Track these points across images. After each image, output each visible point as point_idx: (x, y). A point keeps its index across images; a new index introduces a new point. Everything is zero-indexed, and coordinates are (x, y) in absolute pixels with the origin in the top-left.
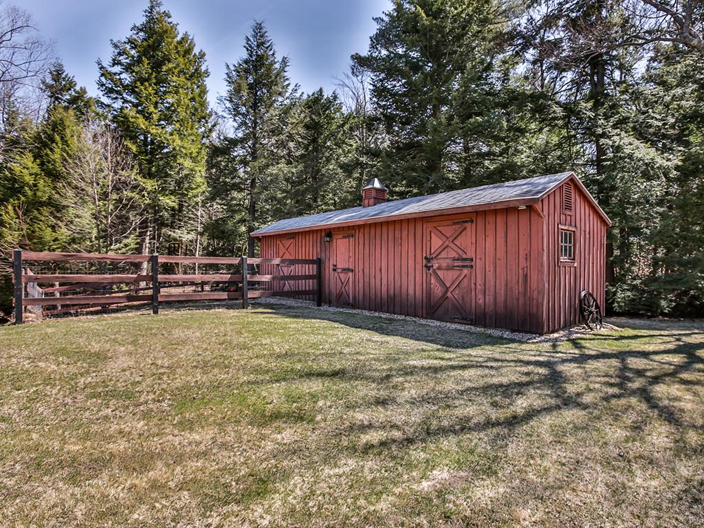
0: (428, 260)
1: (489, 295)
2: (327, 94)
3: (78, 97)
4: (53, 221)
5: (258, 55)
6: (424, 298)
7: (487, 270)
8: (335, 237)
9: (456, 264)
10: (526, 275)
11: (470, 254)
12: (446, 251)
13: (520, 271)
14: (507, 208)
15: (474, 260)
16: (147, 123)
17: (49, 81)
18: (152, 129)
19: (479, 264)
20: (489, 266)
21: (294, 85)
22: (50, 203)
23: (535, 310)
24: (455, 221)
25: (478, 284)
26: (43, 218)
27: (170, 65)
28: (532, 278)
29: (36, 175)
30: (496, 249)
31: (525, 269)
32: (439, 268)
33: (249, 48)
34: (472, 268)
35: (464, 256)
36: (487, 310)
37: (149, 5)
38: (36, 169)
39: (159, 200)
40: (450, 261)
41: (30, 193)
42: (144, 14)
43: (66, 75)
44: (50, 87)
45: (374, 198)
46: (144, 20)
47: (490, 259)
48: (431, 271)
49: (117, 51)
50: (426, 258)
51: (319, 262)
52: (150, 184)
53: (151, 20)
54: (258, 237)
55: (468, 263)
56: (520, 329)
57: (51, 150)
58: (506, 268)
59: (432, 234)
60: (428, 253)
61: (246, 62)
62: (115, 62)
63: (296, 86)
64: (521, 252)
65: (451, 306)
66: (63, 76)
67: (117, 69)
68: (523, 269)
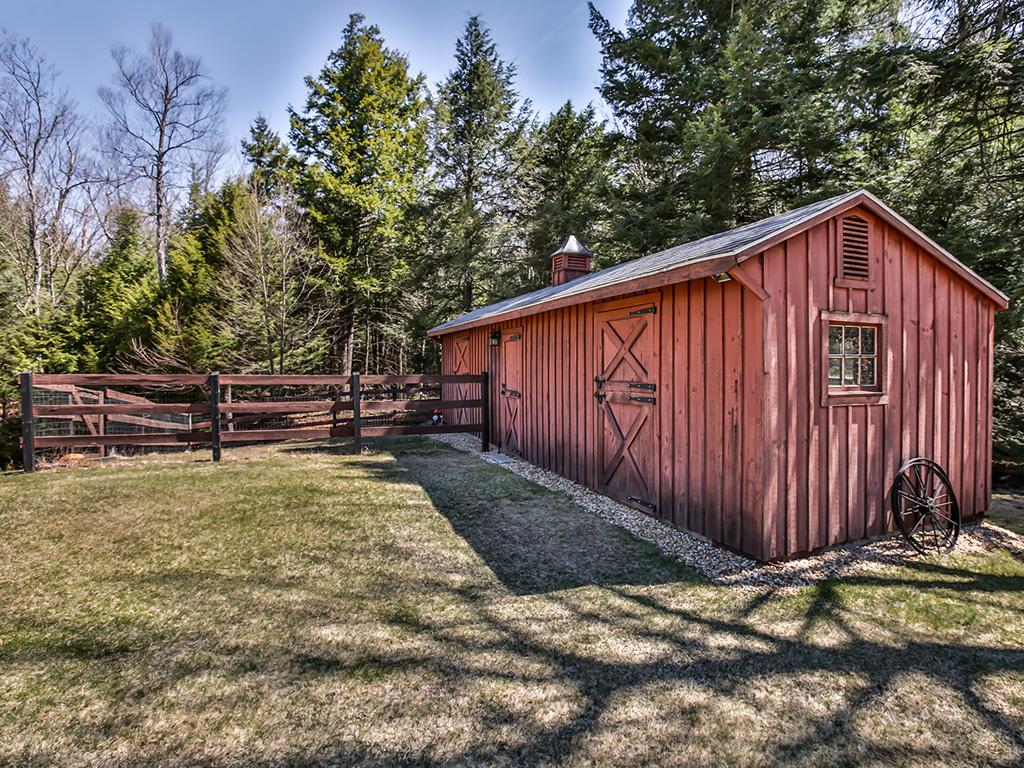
0: (600, 383)
1: (680, 462)
2: (579, 109)
3: (279, 156)
4: (214, 321)
5: (472, 65)
6: (596, 454)
7: (677, 411)
8: (505, 338)
9: (633, 395)
10: (736, 427)
11: (653, 378)
12: (622, 366)
13: (727, 416)
14: (689, 282)
15: (657, 388)
16: (337, 181)
17: (251, 141)
18: (344, 189)
19: (666, 394)
20: (680, 402)
21: (523, 101)
22: (212, 297)
23: (749, 507)
24: (633, 310)
25: (663, 437)
26: (202, 318)
27: (370, 99)
28: (746, 433)
29: (197, 262)
30: (688, 368)
31: (735, 413)
32: (613, 399)
33: (462, 57)
34: (655, 404)
35: (645, 381)
36: (676, 491)
37: (350, 21)
38: (197, 256)
39: (355, 285)
40: (624, 387)
41: (188, 286)
42: (343, 34)
43: (269, 132)
44: (250, 149)
45: (566, 270)
46: (342, 43)
47: (680, 386)
48: (603, 405)
49: (312, 91)
50: (597, 380)
51: (485, 379)
52: (340, 265)
53: (351, 40)
54: (436, 337)
55: (648, 395)
56: (727, 543)
57: (217, 230)
58: (705, 407)
59: (605, 335)
60: (600, 372)
61: (457, 77)
62: (311, 105)
63: (526, 102)
64: (728, 376)
65: (628, 475)
66: (266, 133)
67: (313, 113)
68: (731, 413)
